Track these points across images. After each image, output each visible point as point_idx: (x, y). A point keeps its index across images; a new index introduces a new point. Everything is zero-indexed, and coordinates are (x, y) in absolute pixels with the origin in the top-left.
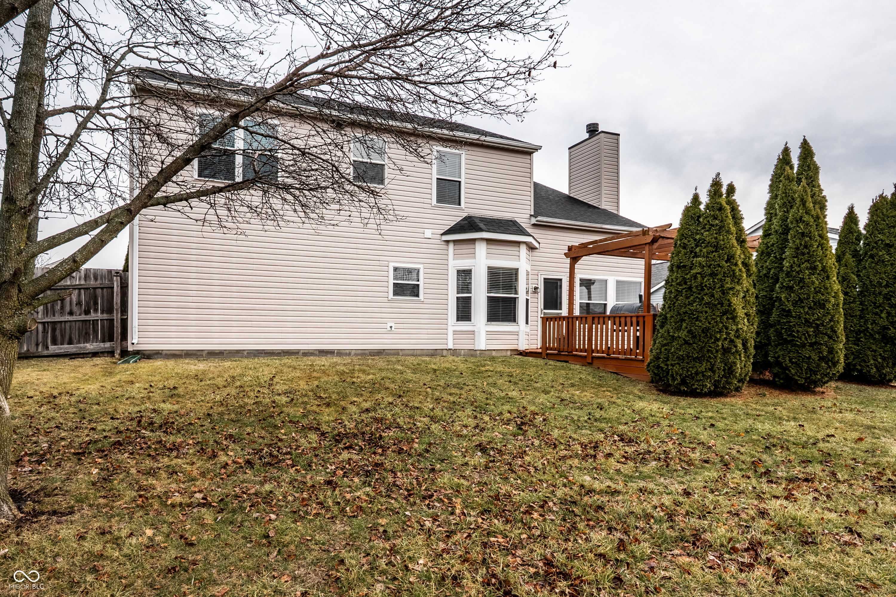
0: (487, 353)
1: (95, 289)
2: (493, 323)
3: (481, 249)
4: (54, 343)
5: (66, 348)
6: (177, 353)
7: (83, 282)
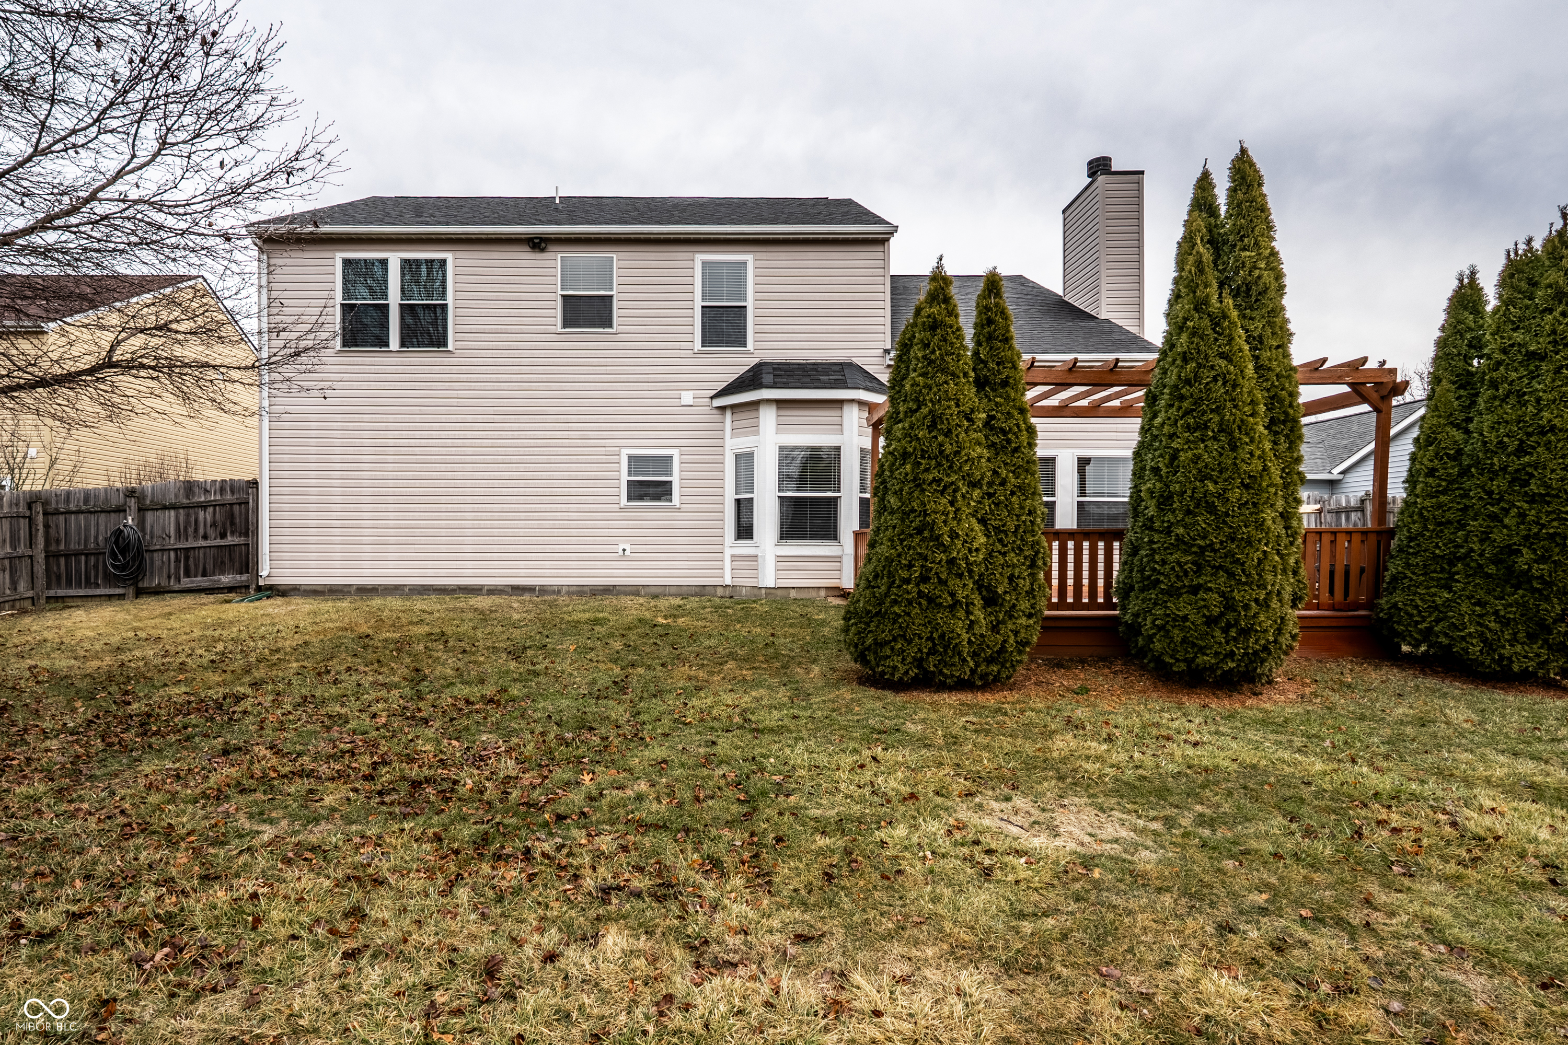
0: (779, 592)
1: (231, 505)
2: (790, 542)
3: (768, 417)
4: (187, 574)
5: (199, 581)
6: (319, 588)
7: (218, 497)
